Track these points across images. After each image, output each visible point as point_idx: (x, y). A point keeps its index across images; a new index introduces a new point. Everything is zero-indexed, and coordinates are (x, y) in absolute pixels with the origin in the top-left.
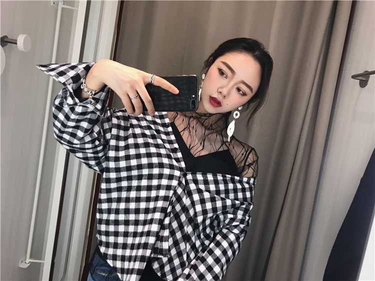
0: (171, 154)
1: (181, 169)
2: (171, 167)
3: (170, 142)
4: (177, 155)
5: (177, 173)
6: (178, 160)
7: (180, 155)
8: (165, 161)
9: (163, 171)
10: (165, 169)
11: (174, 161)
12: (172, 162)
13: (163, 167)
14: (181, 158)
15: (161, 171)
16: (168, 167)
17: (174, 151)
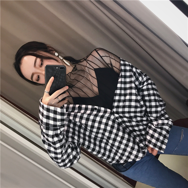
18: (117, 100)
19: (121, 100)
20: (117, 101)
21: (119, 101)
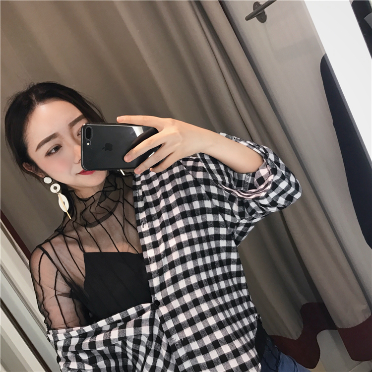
18: (155, 271)
20: (156, 275)
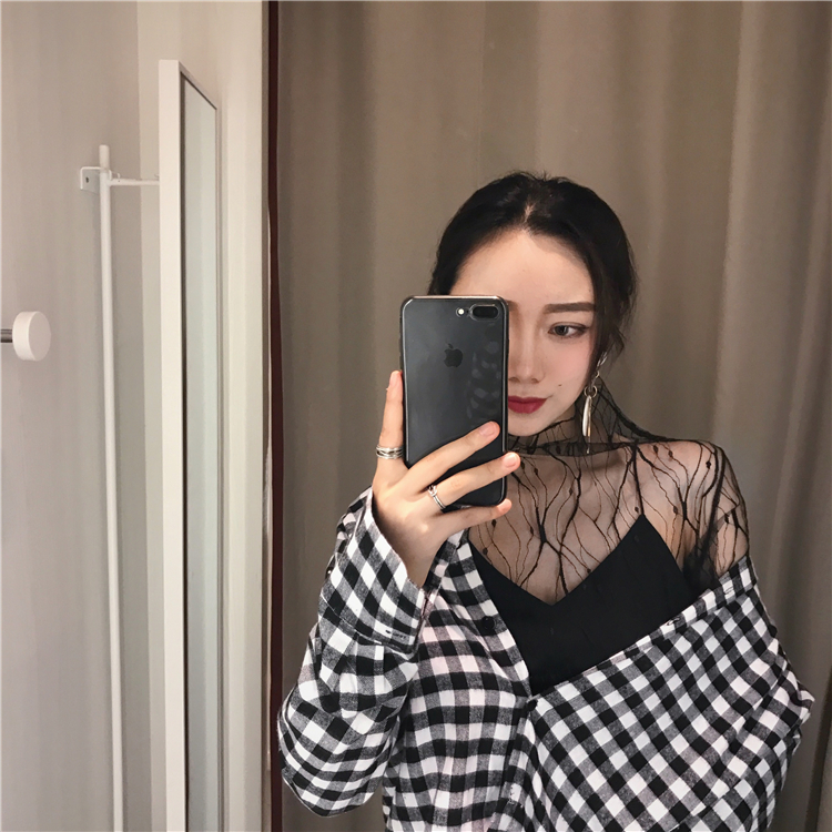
0: (481, 640)
1: (517, 688)
2: (489, 682)
3: (469, 598)
4: (498, 641)
5: (507, 700)
6: (504, 659)
7: (507, 640)
8: (469, 664)
9: (468, 697)
10: (471, 691)
11: (493, 663)
12: (489, 666)
13: (466, 687)
14: (512, 649)
15: (462, 699)
16: (480, 683)
17: (486, 627)
19: (601, 697)
21: (591, 696)
